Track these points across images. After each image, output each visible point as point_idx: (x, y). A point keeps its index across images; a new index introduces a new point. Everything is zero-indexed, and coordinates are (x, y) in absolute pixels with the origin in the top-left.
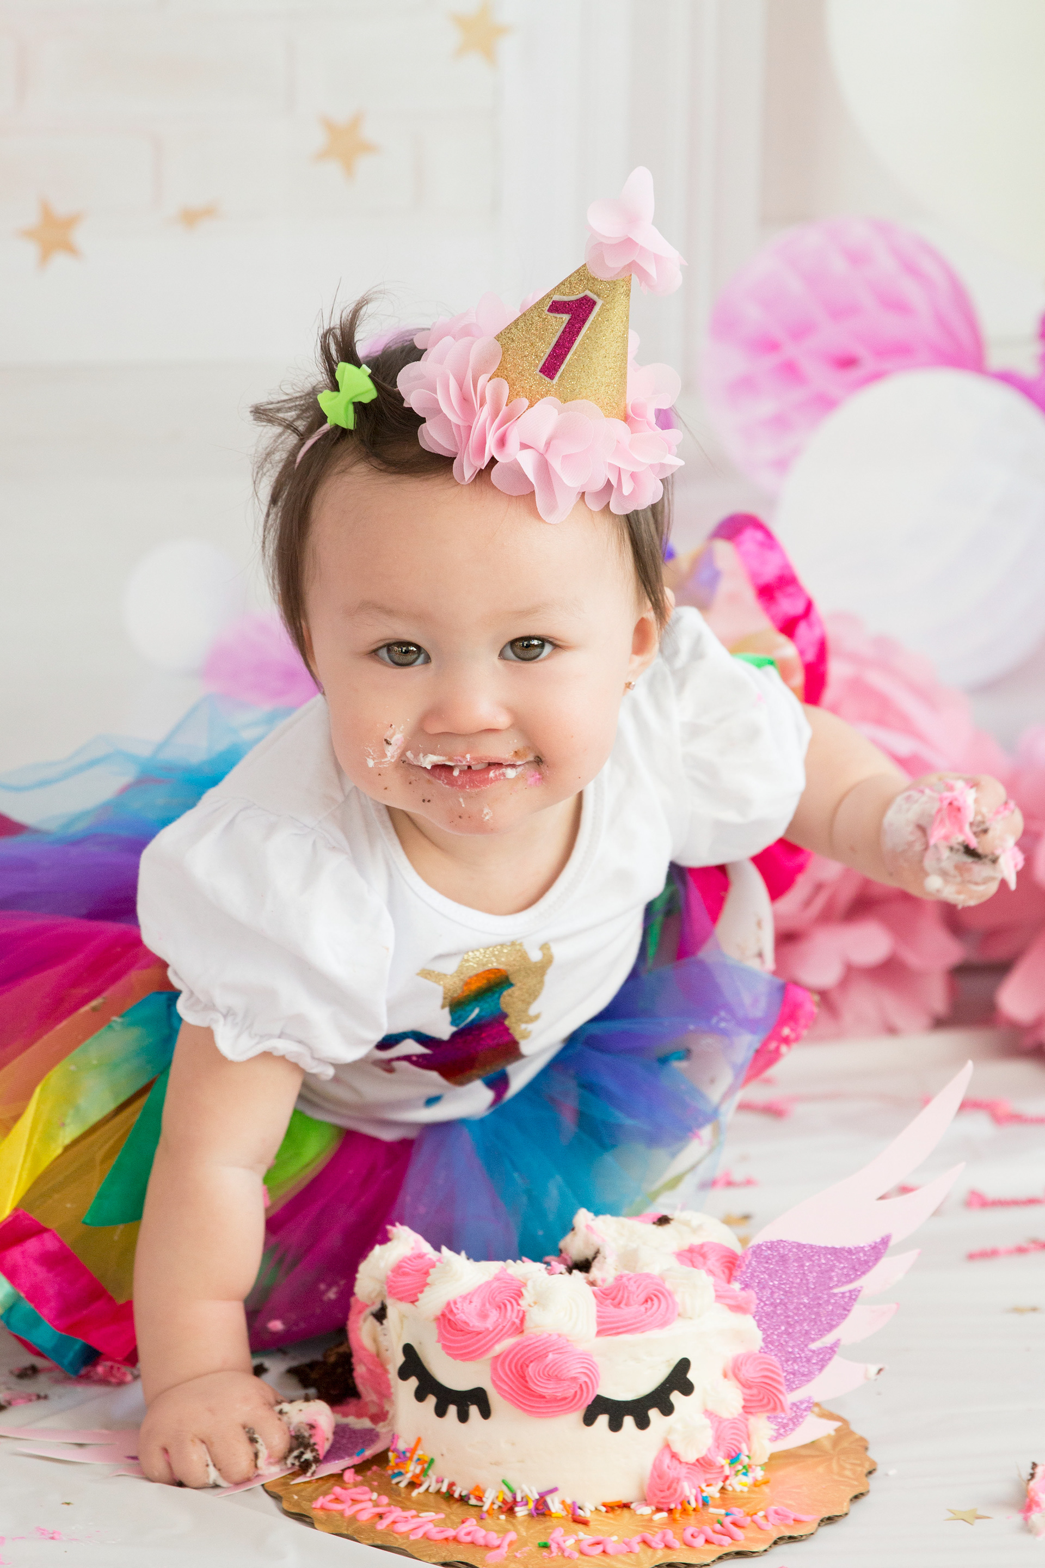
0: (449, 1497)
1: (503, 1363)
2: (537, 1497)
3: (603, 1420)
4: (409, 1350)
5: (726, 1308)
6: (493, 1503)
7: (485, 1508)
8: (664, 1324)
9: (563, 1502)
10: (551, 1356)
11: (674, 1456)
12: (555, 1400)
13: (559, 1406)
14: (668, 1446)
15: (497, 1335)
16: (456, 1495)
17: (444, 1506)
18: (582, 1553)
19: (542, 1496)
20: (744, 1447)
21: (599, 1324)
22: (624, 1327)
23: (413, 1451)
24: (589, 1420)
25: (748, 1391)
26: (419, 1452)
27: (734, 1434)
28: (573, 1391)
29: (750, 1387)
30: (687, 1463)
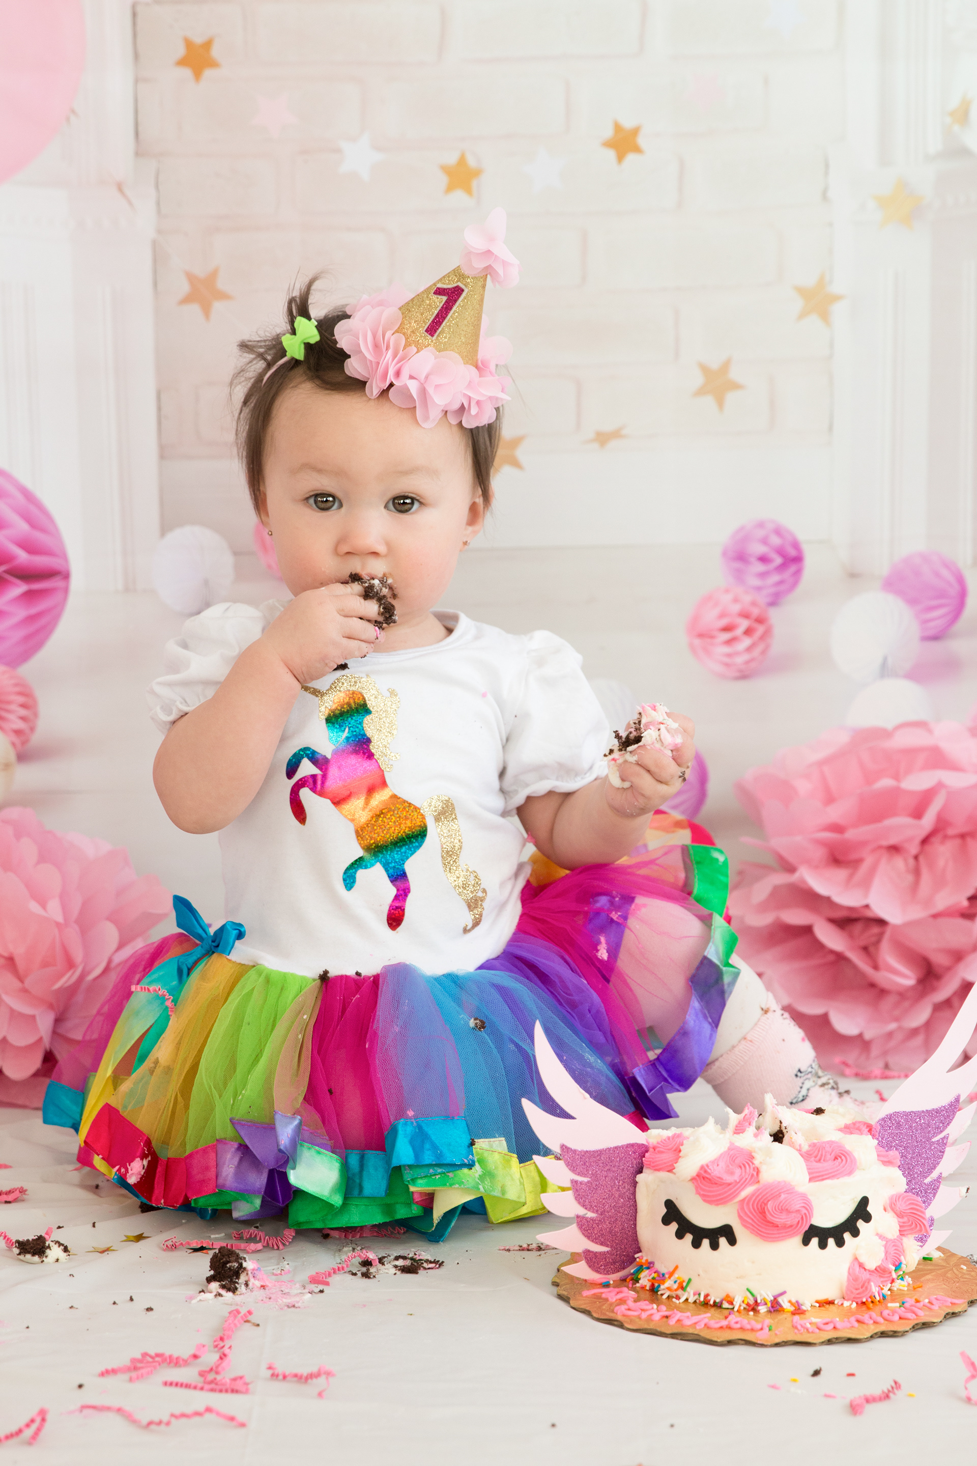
0: (706, 1304)
1: (748, 1204)
2: (772, 1298)
3: (815, 1241)
4: (669, 1204)
5: (881, 1163)
6: (740, 1306)
7: (736, 1309)
8: (850, 1173)
9: (790, 1302)
10: (783, 1196)
11: (861, 1265)
12: (785, 1227)
13: (786, 1232)
14: (856, 1259)
15: (742, 1185)
16: (712, 1302)
17: (703, 1309)
18: (819, 1329)
19: (775, 1298)
20: (902, 1258)
21: (809, 1174)
22: (826, 1175)
23: (671, 1274)
24: (806, 1242)
25: (900, 1220)
26: (676, 1276)
27: (895, 1249)
28: (797, 1221)
29: (902, 1217)
30: (869, 1271)
